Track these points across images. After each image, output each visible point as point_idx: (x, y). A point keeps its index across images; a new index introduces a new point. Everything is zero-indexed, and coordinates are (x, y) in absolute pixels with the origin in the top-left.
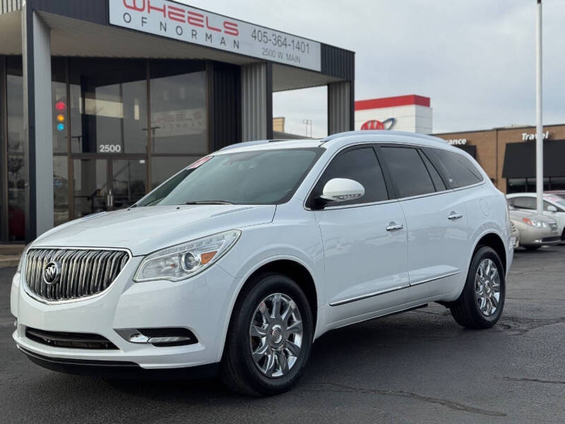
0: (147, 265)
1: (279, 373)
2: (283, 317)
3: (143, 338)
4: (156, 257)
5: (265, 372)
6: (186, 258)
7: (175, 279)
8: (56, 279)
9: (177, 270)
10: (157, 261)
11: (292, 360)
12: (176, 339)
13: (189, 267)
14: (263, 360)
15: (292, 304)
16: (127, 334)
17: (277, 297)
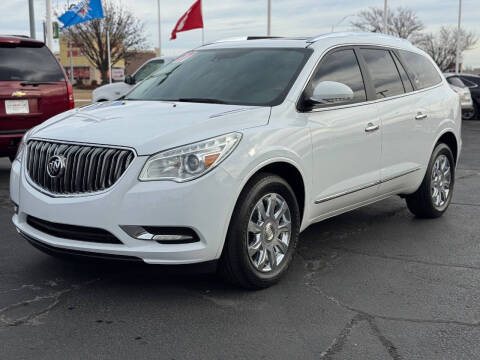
0: (151, 164)
1: (268, 269)
2: (276, 215)
3: (148, 236)
4: (160, 157)
5: (257, 266)
6: (189, 159)
7: (180, 180)
8: (61, 173)
9: (180, 171)
10: (160, 161)
11: (280, 258)
12: (178, 237)
13: (193, 169)
14: (256, 256)
15: (284, 205)
16: (133, 231)
17: (273, 197)
